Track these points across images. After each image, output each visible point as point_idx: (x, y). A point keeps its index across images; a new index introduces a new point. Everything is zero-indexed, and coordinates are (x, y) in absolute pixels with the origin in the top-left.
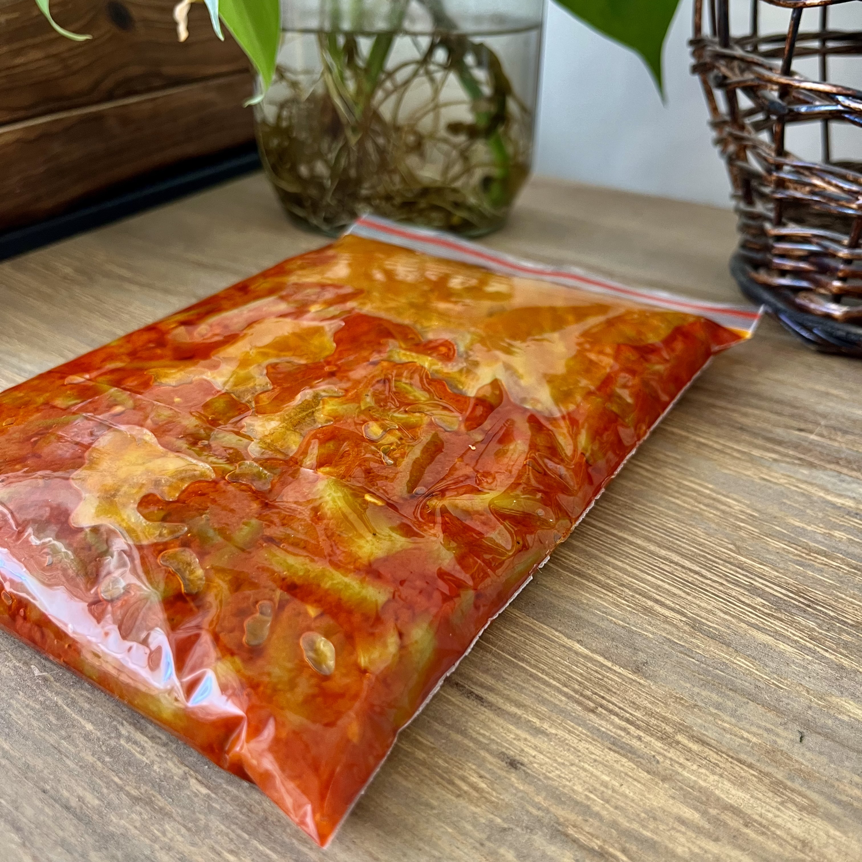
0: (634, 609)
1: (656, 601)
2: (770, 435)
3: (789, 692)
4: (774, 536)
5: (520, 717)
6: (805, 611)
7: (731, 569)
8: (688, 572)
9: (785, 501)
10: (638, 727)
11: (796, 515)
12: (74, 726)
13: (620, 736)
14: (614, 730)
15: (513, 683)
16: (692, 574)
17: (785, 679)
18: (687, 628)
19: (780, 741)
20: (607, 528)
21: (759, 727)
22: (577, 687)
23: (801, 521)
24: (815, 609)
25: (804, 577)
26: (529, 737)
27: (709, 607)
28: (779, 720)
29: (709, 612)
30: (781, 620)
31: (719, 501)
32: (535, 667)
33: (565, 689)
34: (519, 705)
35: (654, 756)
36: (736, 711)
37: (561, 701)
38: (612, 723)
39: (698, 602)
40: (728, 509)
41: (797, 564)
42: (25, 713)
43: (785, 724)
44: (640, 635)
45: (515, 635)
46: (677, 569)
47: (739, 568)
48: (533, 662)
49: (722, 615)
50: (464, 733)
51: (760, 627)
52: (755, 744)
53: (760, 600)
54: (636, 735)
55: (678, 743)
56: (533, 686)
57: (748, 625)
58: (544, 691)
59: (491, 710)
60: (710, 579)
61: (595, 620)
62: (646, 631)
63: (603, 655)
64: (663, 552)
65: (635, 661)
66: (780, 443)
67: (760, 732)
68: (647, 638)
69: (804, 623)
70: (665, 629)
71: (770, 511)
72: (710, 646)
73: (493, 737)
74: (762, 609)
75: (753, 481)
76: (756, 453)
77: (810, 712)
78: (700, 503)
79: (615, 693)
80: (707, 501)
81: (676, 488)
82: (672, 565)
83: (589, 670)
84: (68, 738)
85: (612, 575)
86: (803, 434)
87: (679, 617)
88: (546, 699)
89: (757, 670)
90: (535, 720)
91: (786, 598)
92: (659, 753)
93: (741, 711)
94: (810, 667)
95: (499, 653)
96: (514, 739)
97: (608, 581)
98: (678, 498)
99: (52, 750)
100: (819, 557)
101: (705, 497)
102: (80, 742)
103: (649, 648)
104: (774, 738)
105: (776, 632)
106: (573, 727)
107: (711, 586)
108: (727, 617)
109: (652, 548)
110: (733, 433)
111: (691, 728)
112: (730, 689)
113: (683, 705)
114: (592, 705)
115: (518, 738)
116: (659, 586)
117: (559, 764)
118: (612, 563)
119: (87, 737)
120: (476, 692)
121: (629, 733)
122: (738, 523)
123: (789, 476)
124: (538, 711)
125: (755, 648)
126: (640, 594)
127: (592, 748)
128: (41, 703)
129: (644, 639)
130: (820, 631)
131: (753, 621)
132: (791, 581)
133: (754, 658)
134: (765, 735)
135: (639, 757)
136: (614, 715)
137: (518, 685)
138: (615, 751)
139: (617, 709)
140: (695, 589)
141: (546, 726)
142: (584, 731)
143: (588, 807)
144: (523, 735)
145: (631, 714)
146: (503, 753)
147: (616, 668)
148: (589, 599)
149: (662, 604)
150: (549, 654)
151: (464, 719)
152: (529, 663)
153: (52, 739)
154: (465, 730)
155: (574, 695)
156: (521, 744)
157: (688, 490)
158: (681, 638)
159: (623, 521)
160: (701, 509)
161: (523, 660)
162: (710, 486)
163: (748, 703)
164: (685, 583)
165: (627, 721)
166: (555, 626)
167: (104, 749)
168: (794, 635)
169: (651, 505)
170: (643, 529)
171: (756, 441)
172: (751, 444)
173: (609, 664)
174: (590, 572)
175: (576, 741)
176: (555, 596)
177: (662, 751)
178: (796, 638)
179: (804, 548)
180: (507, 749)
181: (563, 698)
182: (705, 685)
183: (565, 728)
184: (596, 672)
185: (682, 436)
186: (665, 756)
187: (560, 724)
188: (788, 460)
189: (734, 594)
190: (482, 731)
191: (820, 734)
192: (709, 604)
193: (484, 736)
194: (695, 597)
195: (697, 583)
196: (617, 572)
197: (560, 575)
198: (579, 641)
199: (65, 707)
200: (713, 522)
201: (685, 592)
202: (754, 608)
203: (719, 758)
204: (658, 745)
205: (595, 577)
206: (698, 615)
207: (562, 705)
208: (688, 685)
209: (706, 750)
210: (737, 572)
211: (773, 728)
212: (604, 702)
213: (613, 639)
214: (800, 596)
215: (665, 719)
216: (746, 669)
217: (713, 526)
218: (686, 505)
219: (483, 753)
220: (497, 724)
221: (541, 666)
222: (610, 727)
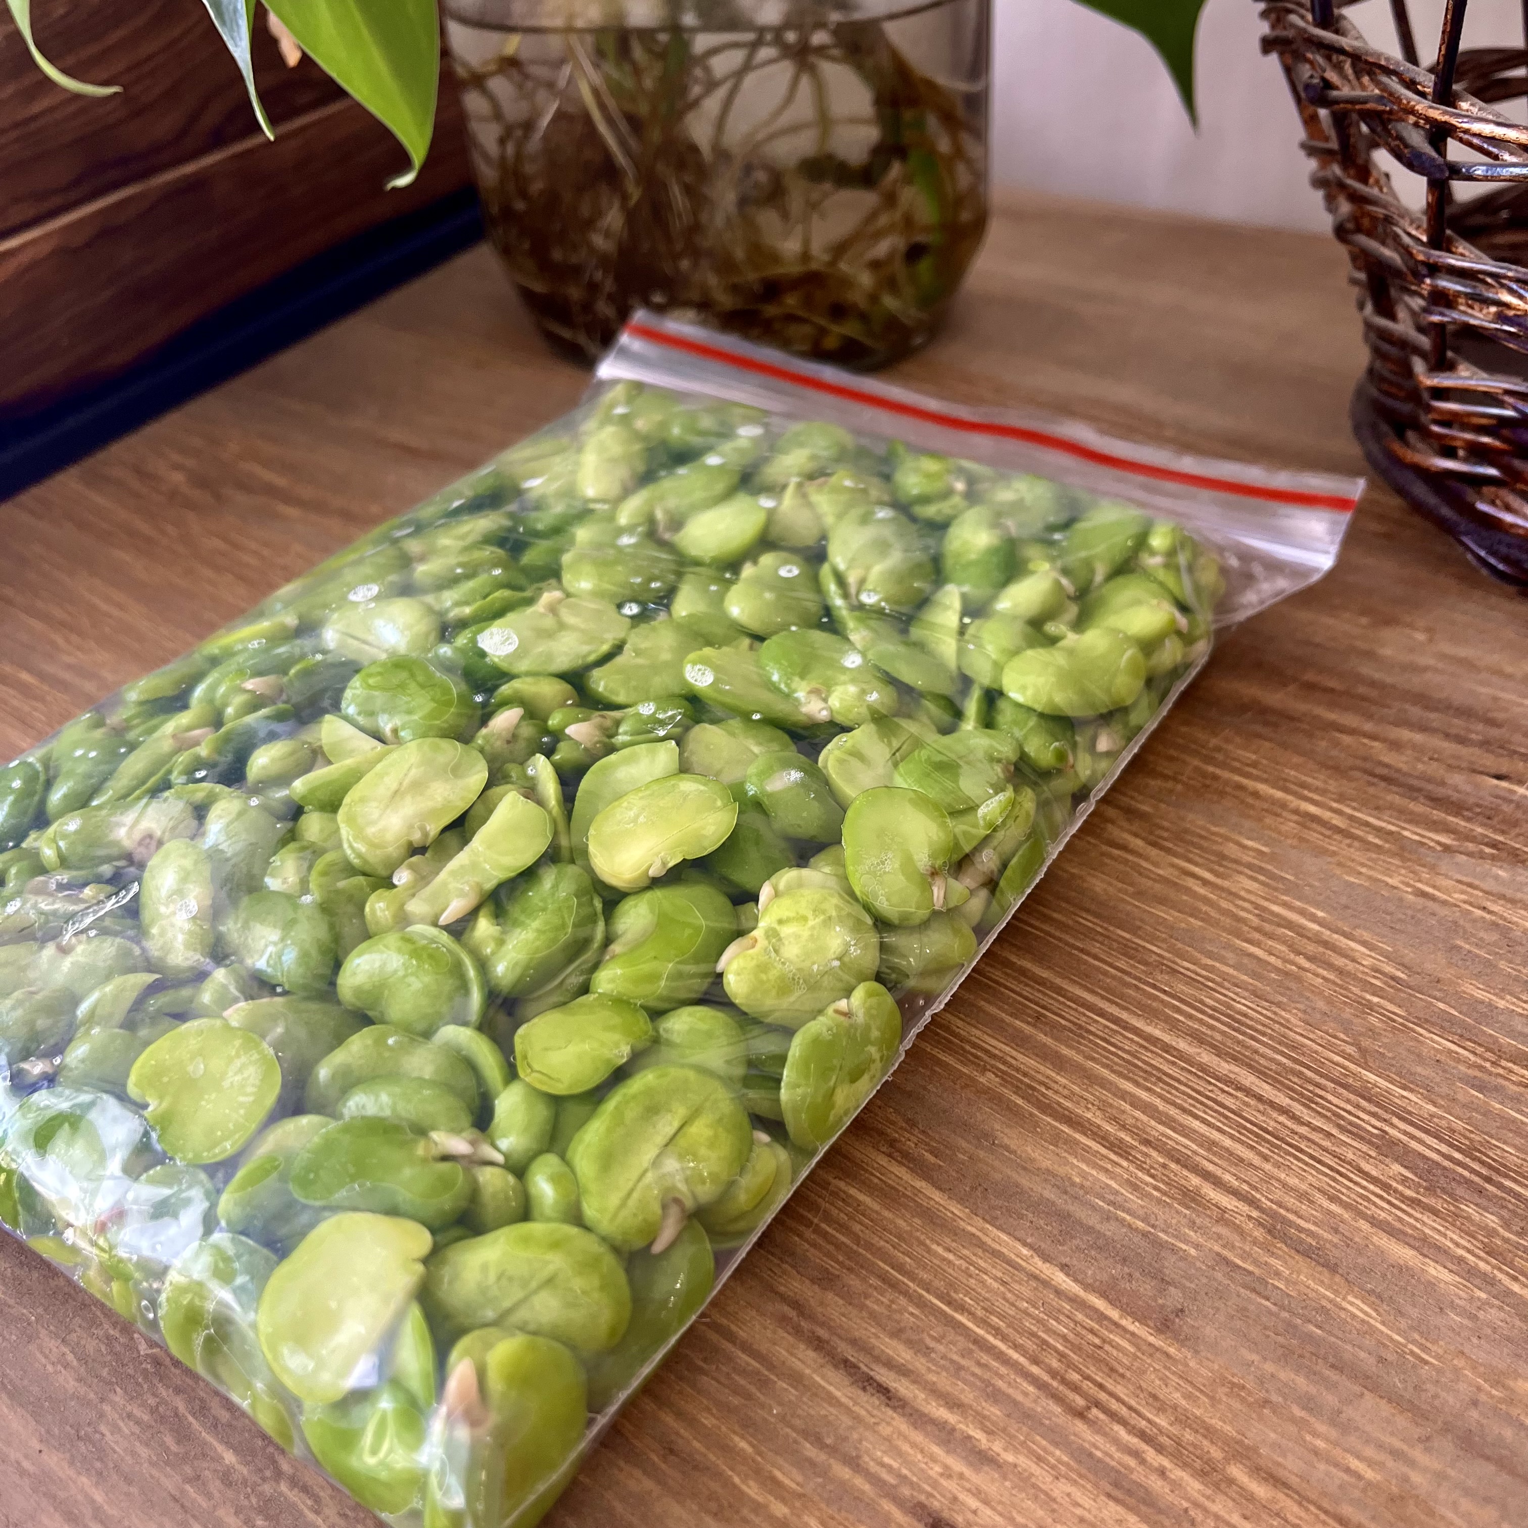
0: (1165, 1194)
1: (1206, 1176)
2: (1441, 792)
3: (1439, 1371)
4: (1433, 1024)
5: (953, 1430)
6: (1480, 1191)
7: (1348, 1101)
8: (1269, 1110)
9: (1459, 942)
10: (1160, 1449)
11: (1478, 975)
12: (204, 1455)
13: (1127, 1467)
14: (1117, 1455)
15: (944, 1357)
16: (1275, 1115)
17: (1435, 1342)
18: (1259, 1233)
19: (1416, 1478)
20: (1124, 1015)
21: (1380, 1446)
22: (1055, 1364)
23: (1489, 988)
24: (1500, 1186)
25: (1484, 1115)
26: (967, 1472)
27: (1304, 1187)
28: (1417, 1432)
29: (1303, 1196)
30: (1435, 1212)
31: (1334, 948)
32: (983, 1322)
33: (1035, 1370)
34: (954, 1404)
35: (1186, 1510)
36: (1340, 1412)
37: (1026, 1394)
38: (1116, 1441)
39: (1283, 1176)
40: (1351, 966)
41: (1473, 1087)
42: (127, 1431)
43: (1428, 1439)
44: (1174, 1250)
45: (951, 1257)
46: (1247, 1105)
47: (1363, 1098)
48: (980, 1313)
49: (1326, 1203)
50: (854, 1463)
51: (1393, 1228)
52: (1369, 1484)
53: (1397, 1168)
54: (1156, 1464)
55: (1231, 1482)
56: (979, 1364)
57: (1373, 1225)
58: (997, 1374)
59: (904, 1415)
60: (1308, 1125)
61: (1093, 1220)
62: (1186, 1241)
63: (1104, 1295)
64: (1225, 1067)
65: (1162, 1306)
66: (1457, 808)
67: (1382, 1457)
68: (1185, 1257)
69: (1476, 1217)
70: (1219, 1237)
71: (1429, 966)
72: (1299, 1273)
73: (905, 1471)
74: (1400, 1188)
75: (1401, 900)
76: (1410, 833)
77: (1474, 1414)
78: (1299, 953)
79: (1123, 1376)
80: (1311, 948)
81: (1256, 921)
82: (1239, 1094)
83: (1079, 1329)
84: (196, 1479)
85: (1130, 1121)
86: (1504, 784)
87: (1245, 1208)
88: (999, 1390)
89: (1383, 1323)
90: (978, 1434)
91: (1446, 1163)
92: (1197, 1505)
93: (1349, 1412)
94: (1481, 1314)
95: (921, 1296)
96: (942, 1475)
97: (1122, 1135)
98: (1258, 944)
99: (172, 1504)
100: (1515, 1068)
101: (1309, 939)
102: (215, 1486)
103: (1190, 1279)
104: (1405, 1469)
105: (1424, 1239)
106: (1045, 1450)
107: (1309, 1140)
108: (1334, 1207)
109: (1206, 1057)
110: (1371, 790)
111: (1255, 1450)
112: (1333, 1366)
113: (1243, 1400)
114: (1080, 1402)
115: (948, 1473)
116: (1214, 1143)
118: (1132, 1095)
119: (226, 1477)
120: (878, 1377)
121: (1143, 1462)
122: (1368, 997)
123: (1470, 885)
124: (984, 1417)
125: (1384, 1276)
126: (1178, 1161)
127: (1077, 1495)
128: (153, 1411)
129: (1182, 1259)
130: (1507, 1235)
131: (1383, 1215)
132: (1459, 1125)
133: (1379, 1297)
134: (1390, 1463)
135: (1160, 1511)
136: (1118, 1422)
137: (952, 1361)
138: (1117, 1500)
139: (1124, 1411)
140: (1279, 1147)
141: (997, 1447)
142: (1065, 1459)
144: (958, 1465)
145: (1149, 1421)
146: (922, 1506)
147: (1127, 1323)
148: (1084, 1175)
149: (1217, 1182)
150: (1009, 1295)
151: (855, 1436)
152: (970, 1313)
153: (170, 1481)
154: (858, 1457)
155: (1050, 1381)
156: (951, 1485)
157: (1279, 925)
158: (1246, 1255)
159: (1156, 998)
160: (1300, 968)
161: (961, 1308)
162: (1320, 914)
163: (1362, 1395)
164: (1262, 1134)
165: (1143, 1435)
166: (1021, 1234)
167: (254, 1501)
168: (1457, 1245)
169: (1210, 962)
170: (1190, 1017)
171: (1412, 806)
172: (1403, 814)
173: (1114, 1314)
174: (1089, 1115)
175: (1049, 1479)
176: (1025, 1169)
177: (1202, 1500)
178: (1460, 1252)
179: (1488, 1050)
180: (930, 1495)
181: (1031, 1389)
182: (1286, 1356)
183: (1032, 1452)
184: (1092, 1331)
185: (1274, 801)
186: (1206, 1510)
187: (1023, 1444)
188: (1471, 846)
189: (1350, 1156)
190: (887, 1460)
191: (1488, 1458)
192: (1302, 1179)
193: (890, 1469)
194: (1278, 1165)
195: (1284, 1133)
196: (1138, 1114)
197: (1036, 1125)
198: (1064, 1268)
199: (191, 1419)
200: (1321, 993)
201: (1260, 1154)
202: (1386, 1187)
203: (1303, 1514)
204: (1194, 1486)
205: (1099, 1127)
206: (1280, 1204)
207: (1028, 1403)
208: (1255, 1357)
209: (1281, 1496)
210: (1358, 1106)
211: (1405, 1447)
212: (1103, 1396)
213: (1125, 1260)
214: (1474, 1159)
215: (1209, 1432)
216: (1363, 1321)
217: (1321, 1004)
218: (1272, 959)
219: (887, 1506)
220: (914, 1445)
221: (995, 1320)
222: (1113, 1450)
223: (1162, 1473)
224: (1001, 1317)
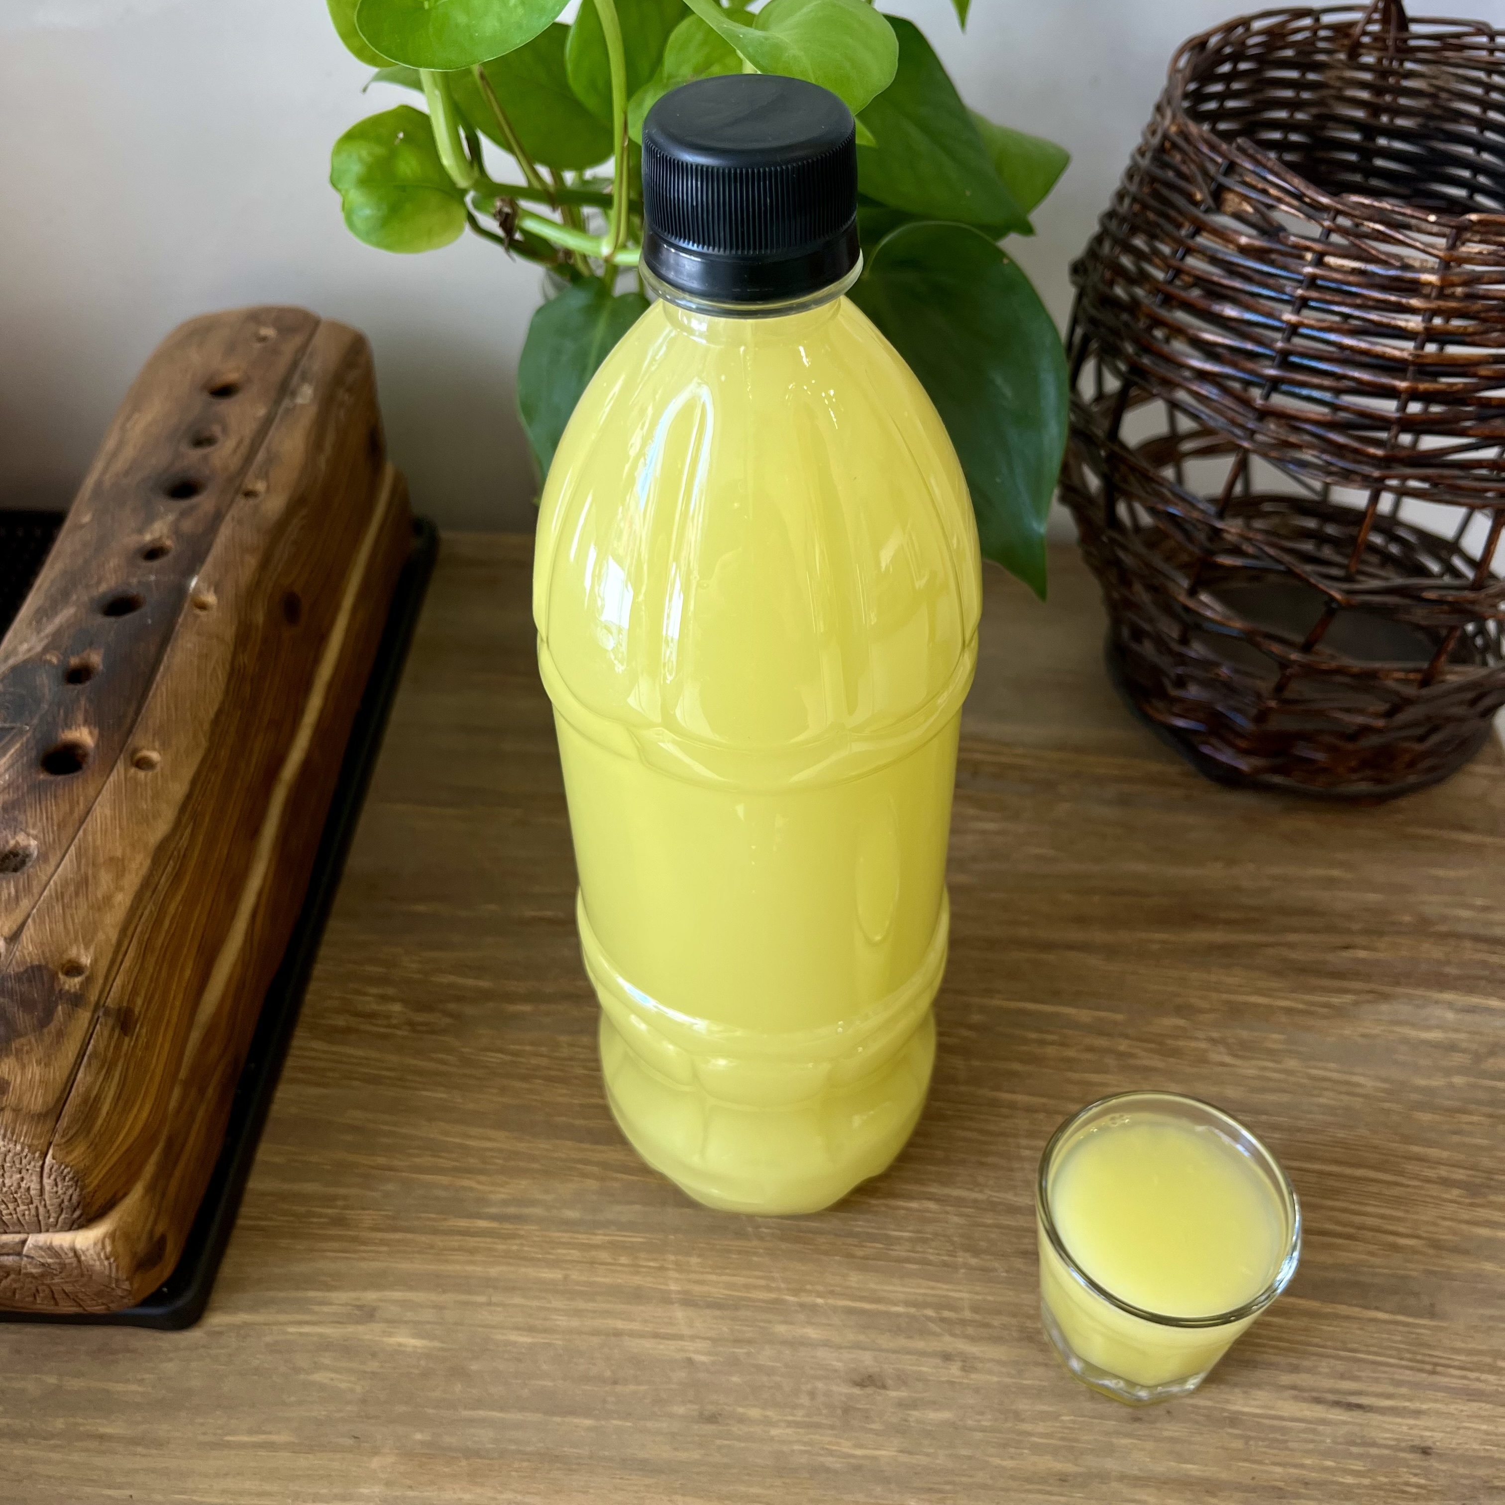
0: (1385, 1250)
1: (1393, 1233)
2: (1330, 968)
4: (1418, 1108)
5: (1398, 1408)
6: (1489, 1187)
7: (1416, 1166)
8: (1393, 1186)
9: (1394, 1056)
10: (1470, 1370)
11: (1414, 1072)
13: (1465, 1385)
14: (1460, 1382)
15: (1367, 1377)
18: (1431, 1251)
22: (1408, 1356)
23: (1424, 1077)
25: (1466, 1147)
26: (1415, 1422)
27: (1430, 1219)
29: (1434, 1224)
30: (1482, 1205)
31: (1350, 1084)
32: (1369, 1353)
33: (1403, 1363)
34: (1390, 1396)
35: (1497, 1390)
37: (1408, 1375)
38: (1456, 1377)
39: (1419, 1217)
40: (1364, 1091)
41: (1453, 1134)
44: (1408, 1277)
45: (1332, 1328)
48: (1364, 1349)
50: (1374, 1444)
54: (1473, 1378)
59: (1376, 1413)
61: (1369, 1279)
62: (1411, 1270)
63: (1402, 1313)
65: (1425, 1306)
66: (1343, 976)
68: (1415, 1278)
69: (1496, 1199)
70: (1419, 1261)
71: (1392, 1076)
72: (1458, 1262)
73: (1396, 1437)
74: (1463, 1200)
75: (1358, 1043)
79: (1436, 1346)
81: (1312, 1084)
82: (1375, 1184)
83: (1405, 1334)
85: (1345, 1221)
86: (1350, 953)
87: (1418, 1241)
88: (1400, 1380)
90: (1407, 1404)
91: (1470, 1179)
92: (1497, 1385)
95: (1336, 1354)
96: (1409, 1429)
97: (1348, 1230)
100: (1461, 1116)
101: (1337, 1083)
103: (1425, 1287)
105: (1488, 1220)
106: (1435, 1396)
107: (1417, 1194)
108: (1448, 1223)
110: (1301, 980)
112: (1498, 1298)
113: (1480, 1332)
114: (1429, 1367)
115: (1411, 1427)
116: (1385, 1215)
117: (1450, 1433)
120: (1354, 1402)
121: (1468, 1379)
123: (1377, 1021)
124: (1404, 1395)
125: (1486, 1246)
131: (1467, 1217)
132: (1462, 1157)
133: (1491, 1256)
135: (1489, 1396)
136: (1450, 1368)
137: (1373, 1378)
138: (1473, 1401)
139: (1448, 1362)
140: (1409, 1204)
141: (1417, 1405)
142: (1445, 1395)
143: (1491, 1458)
144: (1412, 1422)
145: (1459, 1361)
146: (1413, 1447)
147: (1420, 1322)
148: (1349, 1258)
149: (1400, 1234)
150: (1368, 1334)
151: (1367, 1433)
152: (1363, 1352)
154: (1374, 1441)
155: (1412, 1365)
156: (1415, 1432)
157: (1320, 1081)
158: (1434, 1264)
161: (1355, 1351)
162: (1332, 1066)
164: (1398, 1202)
165: (1460, 1368)
166: (1348, 1302)
171: (1324, 983)
172: (1322, 989)
173: (1410, 1320)
175: (1446, 1407)
176: (1325, 1268)
177: (1499, 1382)
180: (1412, 1440)
181: (1411, 1373)
182: (1481, 1303)
183: (1431, 1400)
184: (1411, 1333)
185: (1266, 1006)
187: (1424, 1398)
188: (1364, 997)
189: (1435, 1193)
190: (1384, 1435)
192: (1428, 1215)
193: (1390, 1439)
194: (1414, 1213)
195: (1405, 1195)
196: (1346, 1215)
198: (1378, 1309)
201: (1404, 1211)
202: (1459, 1203)
204: (1491, 1378)
206: (1428, 1232)
207: (1411, 1379)
208: (1471, 1310)
212: (1435, 1360)
213: (1395, 1292)
214: (1478, 1171)
215: (1480, 1352)
216: (1494, 1271)
219: (1402, 1455)
220: (1390, 1423)
221: (1372, 1349)
222: (1455, 1381)
223: (1478, 1380)
224: (1373, 1346)
